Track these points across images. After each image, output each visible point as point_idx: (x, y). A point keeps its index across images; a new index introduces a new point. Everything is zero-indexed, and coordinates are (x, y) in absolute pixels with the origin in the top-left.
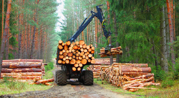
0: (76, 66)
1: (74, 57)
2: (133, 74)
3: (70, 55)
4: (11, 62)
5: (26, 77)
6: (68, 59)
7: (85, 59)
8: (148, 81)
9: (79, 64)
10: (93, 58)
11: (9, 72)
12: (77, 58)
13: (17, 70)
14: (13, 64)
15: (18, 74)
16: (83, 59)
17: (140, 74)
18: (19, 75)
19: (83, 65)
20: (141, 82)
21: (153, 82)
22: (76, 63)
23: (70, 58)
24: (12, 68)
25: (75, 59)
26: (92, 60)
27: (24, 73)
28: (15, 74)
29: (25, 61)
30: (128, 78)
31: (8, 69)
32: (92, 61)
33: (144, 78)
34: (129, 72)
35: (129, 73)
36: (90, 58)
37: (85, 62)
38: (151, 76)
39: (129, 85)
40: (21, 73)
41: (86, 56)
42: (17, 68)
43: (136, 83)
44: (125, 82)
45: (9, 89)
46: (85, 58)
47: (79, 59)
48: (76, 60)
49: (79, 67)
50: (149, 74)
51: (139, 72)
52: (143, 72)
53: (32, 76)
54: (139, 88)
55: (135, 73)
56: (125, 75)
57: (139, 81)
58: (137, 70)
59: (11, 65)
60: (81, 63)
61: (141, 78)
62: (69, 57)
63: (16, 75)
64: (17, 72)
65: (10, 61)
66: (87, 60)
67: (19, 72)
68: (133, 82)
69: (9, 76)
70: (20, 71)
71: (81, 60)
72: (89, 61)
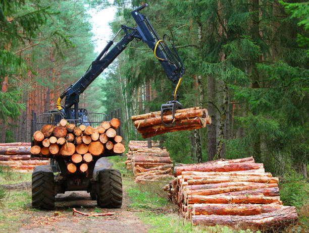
0: (78, 159)
1: (71, 137)
2: (147, 164)
3: (62, 133)
4: (8, 147)
5: (27, 166)
6: (56, 143)
7: (98, 143)
8: (164, 173)
9: (83, 155)
10: (119, 139)
11: (6, 160)
12: (79, 140)
13: (16, 157)
14: (11, 149)
15: (17, 162)
16: (93, 141)
17: (155, 165)
18: (19, 164)
19: (93, 156)
20: (156, 174)
21: (170, 174)
22: (76, 153)
23: (61, 141)
24: (9, 155)
25: (73, 142)
26: (116, 143)
27: (25, 162)
28: (13, 162)
29: (27, 145)
30: (141, 169)
31: (4, 156)
32: (116, 145)
33: (160, 169)
34: (144, 162)
35: (142, 163)
36: (112, 140)
37: (97, 151)
38: (169, 167)
39: (141, 177)
40: (21, 161)
41: (100, 134)
42: (16, 155)
43: (150, 175)
44: (138, 174)
45: (4, 180)
46: (99, 140)
47: (83, 143)
48: (76, 145)
49: (83, 162)
50: (167, 165)
51: (156, 162)
52: (160, 162)
53: (35, 165)
54: (152, 180)
55: (150, 163)
56: (138, 165)
57: (153, 172)
58: (153, 160)
59: (8, 150)
60: (88, 152)
61: (157, 169)
62: (58, 138)
63: (14, 164)
64: (16, 160)
65: (6, 146)
66: (104, 145)
67: (18, 159)
68: (147, 173)
69: (5, 165)
70: (20, 158)
71: (88, 145)
72: (109, 147)
